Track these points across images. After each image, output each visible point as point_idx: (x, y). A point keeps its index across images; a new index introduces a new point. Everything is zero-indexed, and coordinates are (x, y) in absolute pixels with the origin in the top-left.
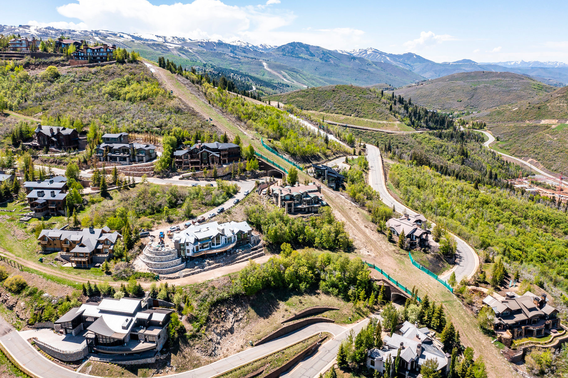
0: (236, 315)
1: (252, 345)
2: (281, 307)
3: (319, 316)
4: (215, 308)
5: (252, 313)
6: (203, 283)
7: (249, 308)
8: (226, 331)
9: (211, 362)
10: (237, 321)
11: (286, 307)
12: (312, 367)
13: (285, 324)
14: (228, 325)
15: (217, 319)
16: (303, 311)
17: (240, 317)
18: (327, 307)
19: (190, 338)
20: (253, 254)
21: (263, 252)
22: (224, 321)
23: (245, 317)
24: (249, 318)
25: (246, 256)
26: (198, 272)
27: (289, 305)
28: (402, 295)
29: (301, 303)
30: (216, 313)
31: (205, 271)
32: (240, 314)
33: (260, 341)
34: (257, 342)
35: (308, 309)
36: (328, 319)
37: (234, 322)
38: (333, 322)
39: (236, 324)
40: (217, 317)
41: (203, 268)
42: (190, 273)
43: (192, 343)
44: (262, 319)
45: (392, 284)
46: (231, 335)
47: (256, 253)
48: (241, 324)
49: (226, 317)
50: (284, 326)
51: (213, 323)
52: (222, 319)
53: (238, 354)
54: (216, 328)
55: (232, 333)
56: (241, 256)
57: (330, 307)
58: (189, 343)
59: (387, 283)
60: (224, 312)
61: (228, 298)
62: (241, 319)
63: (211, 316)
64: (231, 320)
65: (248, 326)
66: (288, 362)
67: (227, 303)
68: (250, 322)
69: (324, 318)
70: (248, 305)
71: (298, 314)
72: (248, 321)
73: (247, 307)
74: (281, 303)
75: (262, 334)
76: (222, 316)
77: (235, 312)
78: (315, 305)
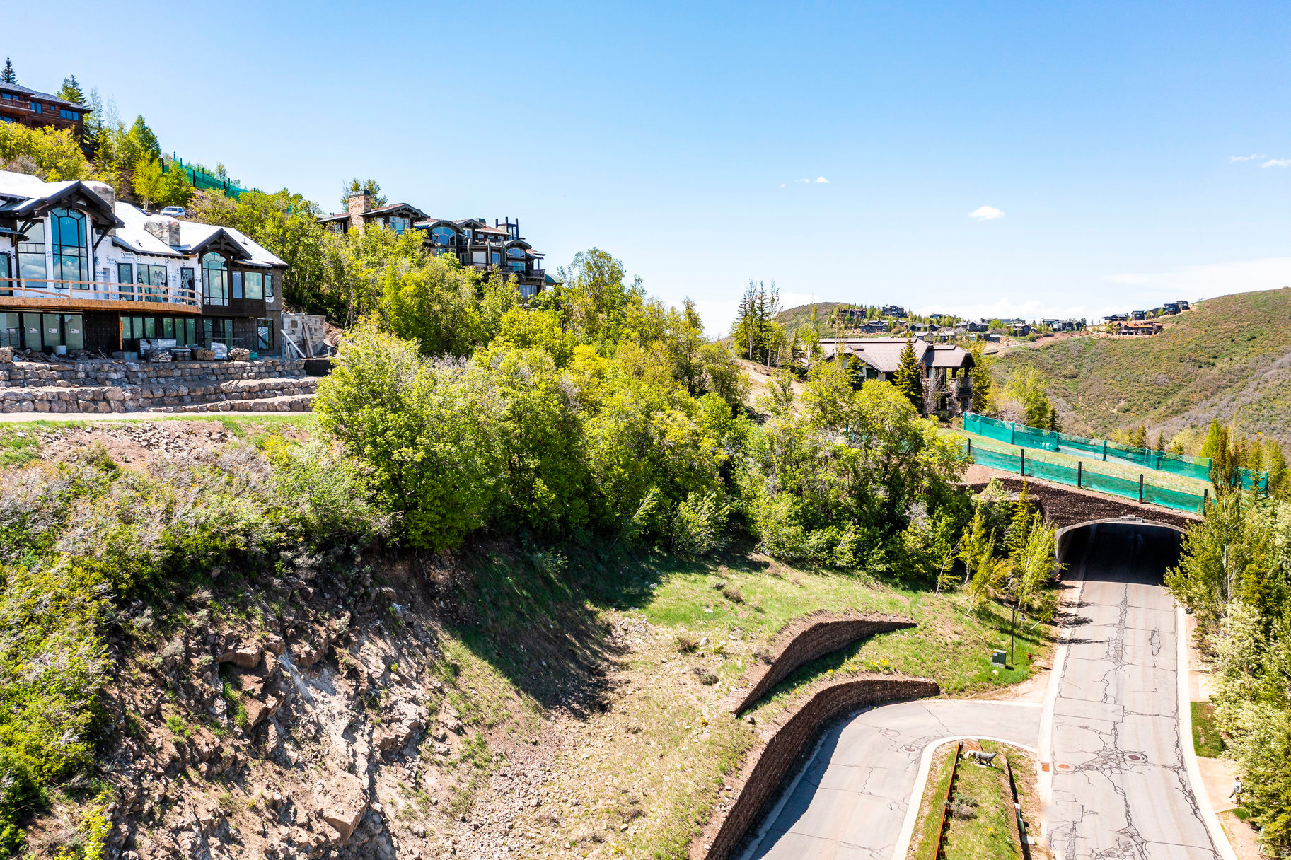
0: (366, 703)
2: (630, 640)
3: (855, 672)
4: (165, 628)
10: (392, 753)
11: (668, 634)
13: (763, 713)
14: (330, 801)
15: (206, 739)
17: (411, 713)
22: (278, 758)
23: (448, 717)
24: (474, 722)
27: (669, 618)
29: (739, 601)
30: (179, 670)
32: (399, 693)
37: (374, 766)
38: (933, 691)
39: (390, 782)
40: (203, 713)
44: (561, 722)
45: (1054, 486)
48: (432, 780)
49: (287, 722)
50: (767, 734)
51: (175, 769)
52: (256, 733)
59: (1032, 487)
60: (257, 667)
61: (273, 550)
62: (420, 732)
63: (137, 700)
67: (272, 595)
68: (494, 748)
69: (881, 677)
70: (438, 627)
71: (776, 654)
72: (483, 745)
73: (430, 642)
74: (613, 617)
75: (658, 812)
76: (253, 710)
77: (353, 673)
78: (808, 610)
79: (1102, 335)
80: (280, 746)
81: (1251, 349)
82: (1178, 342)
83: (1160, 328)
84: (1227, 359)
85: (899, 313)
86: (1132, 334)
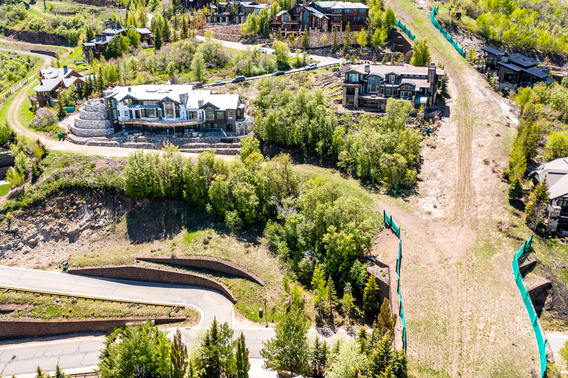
0: (95, 218)
1: (65, 269)
2: (175, 238)
3: (222, 281)
4: (65, 195)
5: (122, 226)
7: (124, 218)
8: (62, 234)
10: (92, 228)
11: (180, 240)
13: (142, 262)
14: (72, 227)
15: (57, 211)
17: (101, 223)
18: (245, 271)
22: (70, 219)
23: (107, 228)
24: (113, 231)
25: (203, 147)
26: (112, 145)
27: (187, 239)
29: (206, 243)
30: (63, 201)
31: (119, 146)
32: (103, 220)
33: (79, 268)
34: (74, 269)
36: (230, 292)
37: (86, 228)
38: (234, 303)
39: (87, 231)
40: (61, 208)
42: (100, 142)
47: (224, 147)
48: (94, 235)
49: (76, 215)
51: (46, 213)
52: (69, 214)
53: (31, 270)
54: (46, 223)
55: (72, 241)
56: (193, 144)
57: (250, 274)
60: (77, 205)
61: (95, 188)
62: (99, 227)
63: (49, 202)
64: (84, 221)
66: (65, 320)
69: (226, 288)
71: (180, 257)
72: (108, 235)
76: (71, 211)
77: (96, 213)
78: (226, 258)
80: (72, 217)
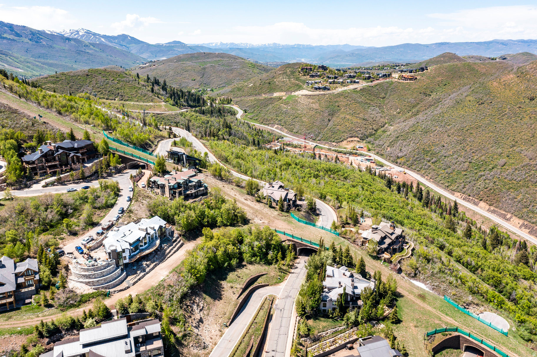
0: (198, 305)
1: (227, 326)
2: (225, 286)
3: (256, 284)
4: (183, 305)
5: (208, 299)
6: (159, 285)
7: (204, 295)
8: (198, 322)
9: (209, 353)
10: (201, 310)
11: (229, 285)
12: (281, 326)
13: (240, 298)
14: (197, 317)
15: (188, 314)
16: (245, 284)
17: (202, 305)
18: (258, 274)
19: (183, 339)
20: (176, 245)
21: (182, 242)
22: (193, 314)
23: (205, 305)
24: (208, 304)
25: (172, 249)
26: (143, 276)
27: (230, 282)
28: (308, 247)
29: (239, 277)
30: (185, 308)
31: (147, 273)
32: (200, 303)
33: (230, 320)
34: (229, 322)
35: (247, 281)
36: (263, 284)
37: (200, 312)
38: (268, 285)
39: (202, 313)
40: (188, 312)
41: (144, 271)
42: (136, 280)
43: (186, 343)
44: (217, 302)
45: (297, 241)
46: (203, 325)
47: (177, 244)
48: (205, 312)
49: (192, 310)
50: (240, 301)
51: (188, 318)
52: (191, 312)
53: (222, 338)
54: (192, 322)
55: (202, 323)
57: (261, 274)
58: (183, 344)
59: (293, 241)
60: (189, 305)
61: (187, 292)
62: (203, 307)
63: (184, 313)
64: (197, 311)
65: (211, 311)
66: (263, 329)
67: (187, 296)
68: (210, 307)
69: (260, 284)
70: (202, 293)
71: (243, 287)
73: (201, 295)
74: (222, 282)
75: (228, 314)
76: (190, 310)
77: (196, 303)
78: (250, 276)
79: (396, 80)
81: (444, 90)
82: (421, 85)
83: (416, 78)
84: (435, 93)
85: (324, 68)
86: (406, 80)
